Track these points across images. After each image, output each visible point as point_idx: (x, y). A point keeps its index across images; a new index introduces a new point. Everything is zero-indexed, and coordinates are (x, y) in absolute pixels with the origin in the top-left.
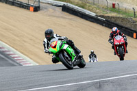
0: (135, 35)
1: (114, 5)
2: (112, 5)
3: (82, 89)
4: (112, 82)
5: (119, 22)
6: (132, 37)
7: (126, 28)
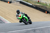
0: (46, 12)
1: (39, 1)
2: (38, 1)
3: (28, 32)
4: (39, 29)
5: (40, 7)
6: (45, 13)
7: (43, 10)
